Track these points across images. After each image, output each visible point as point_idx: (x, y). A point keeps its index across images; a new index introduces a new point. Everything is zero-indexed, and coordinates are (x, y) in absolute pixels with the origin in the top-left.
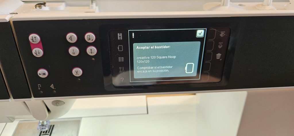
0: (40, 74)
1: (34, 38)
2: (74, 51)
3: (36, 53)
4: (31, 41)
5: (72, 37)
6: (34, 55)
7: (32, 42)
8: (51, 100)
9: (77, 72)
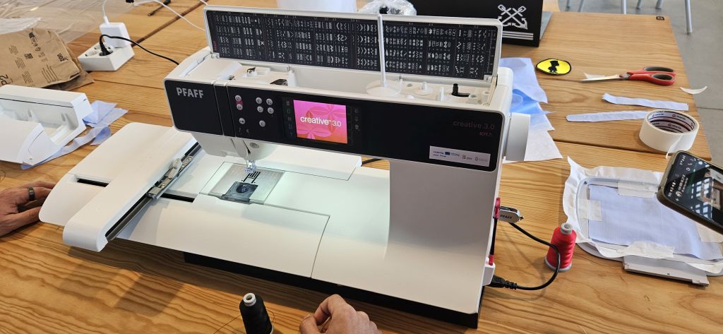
0: (240, 121)
1: (238, 97)
2: (260, 109)
5: (259, 100)
6: (238, 108)
7: (237, 100)
8: (248, 141)
9: (262, 123)
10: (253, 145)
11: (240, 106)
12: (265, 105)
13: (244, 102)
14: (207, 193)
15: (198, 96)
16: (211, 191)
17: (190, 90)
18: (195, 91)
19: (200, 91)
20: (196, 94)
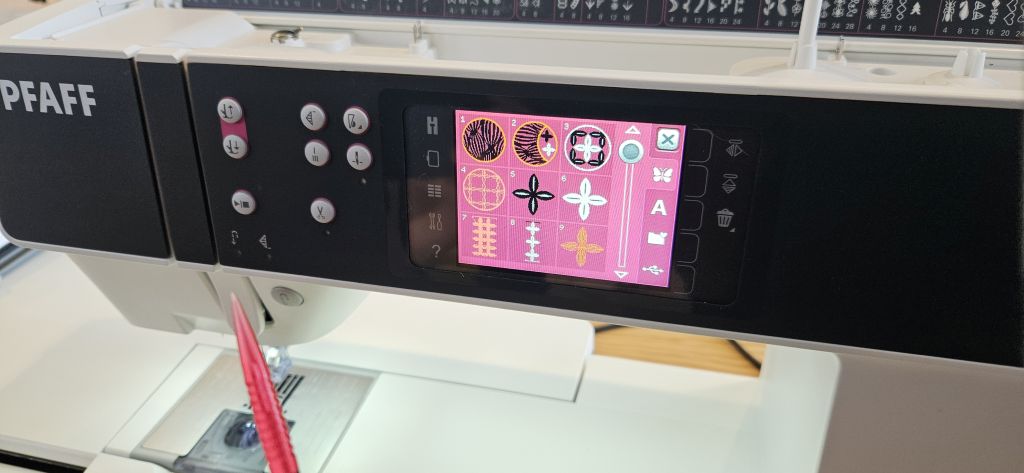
0: (236, 204)
1: (229, 108)
2: (316, 152)
3: (230, 148)
4: (221, 115)
5: (312, 115)
6: (227, 150)
7: (225, 120)
8: (266, 281)
9: (322, 210)
10: (284, 294)
11: (234, 144)
12: (336, 136)
13: (250, 123)
14: (129, 448)
15: (77, 108)
16: (141, 446)
17: (45, 87)
18: (65, 88)
19: (85, 89)
20: (69, 101)
